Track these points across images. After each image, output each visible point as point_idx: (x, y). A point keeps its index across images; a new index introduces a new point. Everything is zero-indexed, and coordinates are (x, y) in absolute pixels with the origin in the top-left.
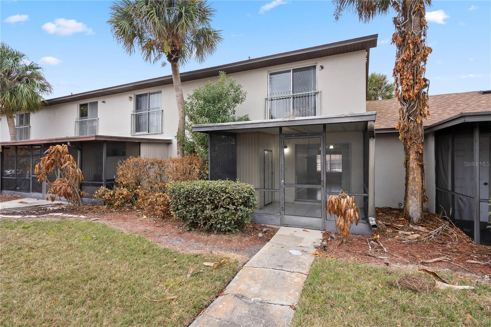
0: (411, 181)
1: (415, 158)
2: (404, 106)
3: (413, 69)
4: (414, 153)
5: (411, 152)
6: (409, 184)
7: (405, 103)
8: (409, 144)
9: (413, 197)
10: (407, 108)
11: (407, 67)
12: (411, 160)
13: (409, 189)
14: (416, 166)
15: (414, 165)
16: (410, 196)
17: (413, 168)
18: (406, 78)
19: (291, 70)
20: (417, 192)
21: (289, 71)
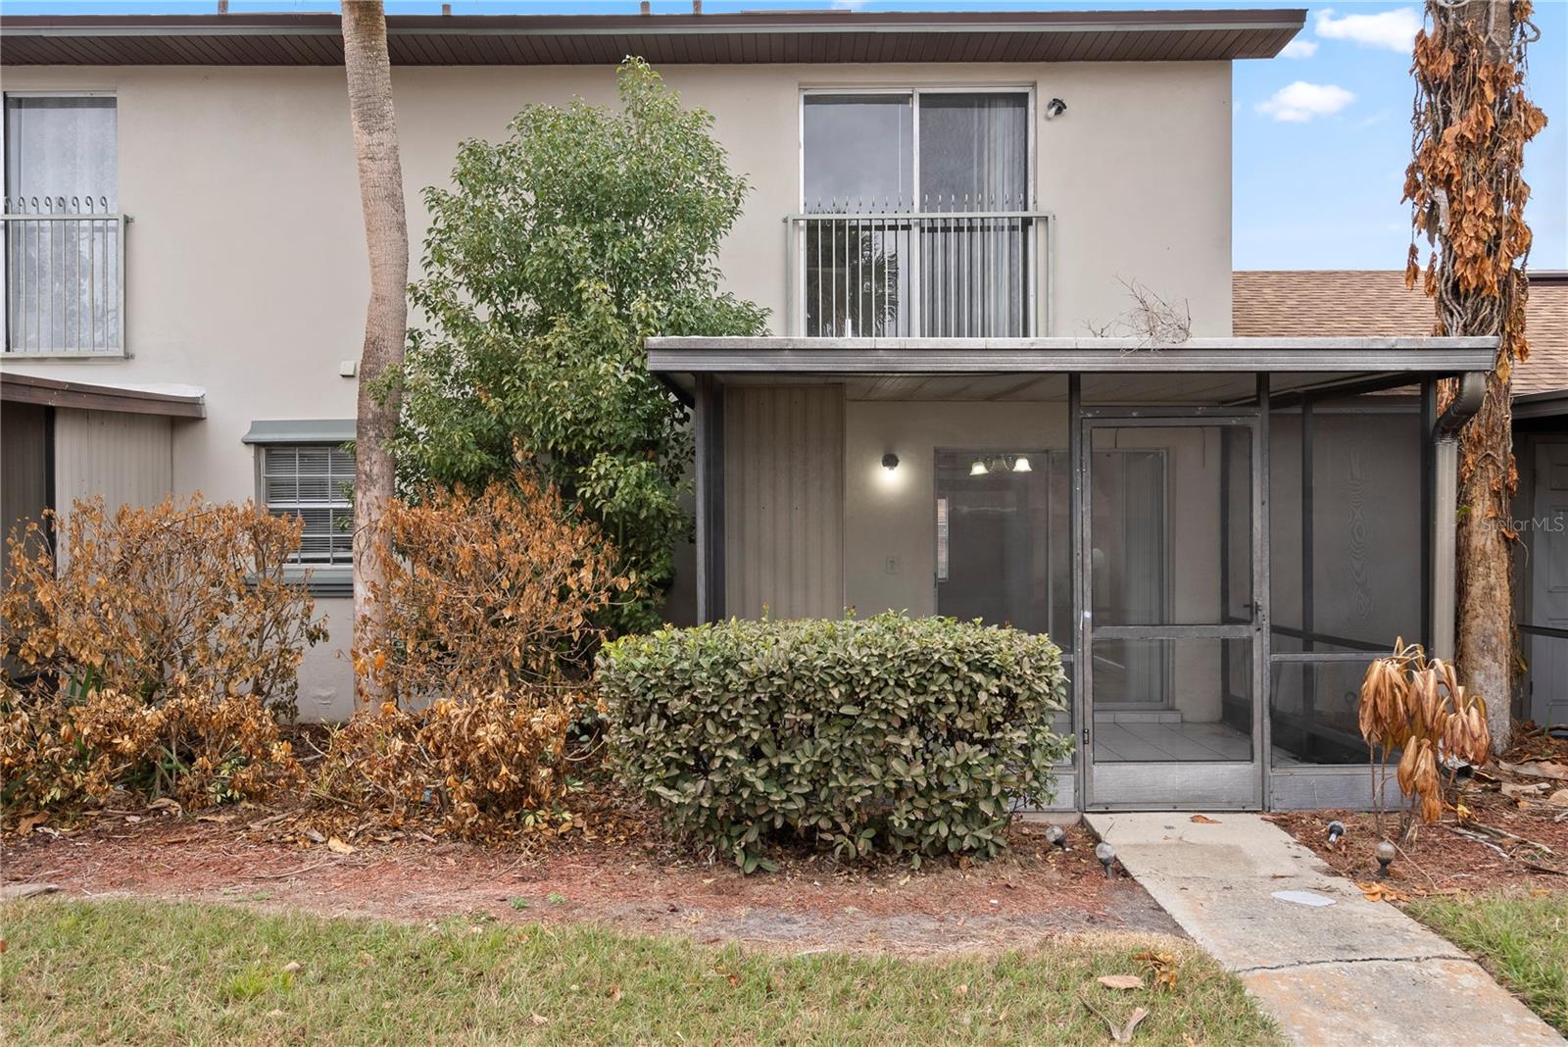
0: (1477, 602)
1: (1491, 515)
2: (1452, 314)
3: (1498, 182)
4: (1487, 495)
5: (1476, 492)
6: (1471, 614)
7: (1453, 306)
8: (1470, 462)
9: (1488, 661)
10: (1465, 325)
11: (1474, 169)
12: (1475, 522)
13: (1473, 630)
14: (1495, 543)
15: (1489, 543)
16: (1475, 656)
17: (1484, 553)
18: (1475, 210)
19: (911, 96)
20: (1501, 642)
21: (905, 99)
